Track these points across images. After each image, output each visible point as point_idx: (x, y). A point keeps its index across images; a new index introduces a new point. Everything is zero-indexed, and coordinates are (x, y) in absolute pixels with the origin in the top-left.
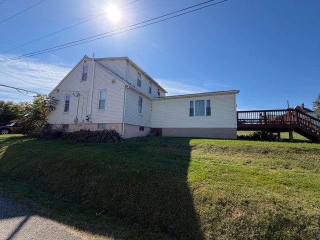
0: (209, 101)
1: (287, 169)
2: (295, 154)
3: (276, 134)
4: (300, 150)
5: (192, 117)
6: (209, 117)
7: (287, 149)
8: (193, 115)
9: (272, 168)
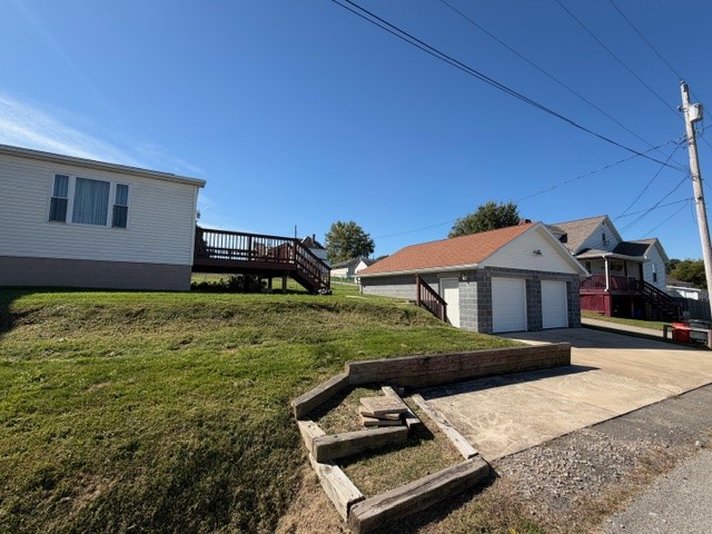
0: (123, 189)
1: (255, 343)
2: (275, 314)
3: (267, 280)
4: (283, 306)
5: (57, 226)
6: (120, 231)
7: (265, 307)
8: (64, 220)
9: (229, 348)
